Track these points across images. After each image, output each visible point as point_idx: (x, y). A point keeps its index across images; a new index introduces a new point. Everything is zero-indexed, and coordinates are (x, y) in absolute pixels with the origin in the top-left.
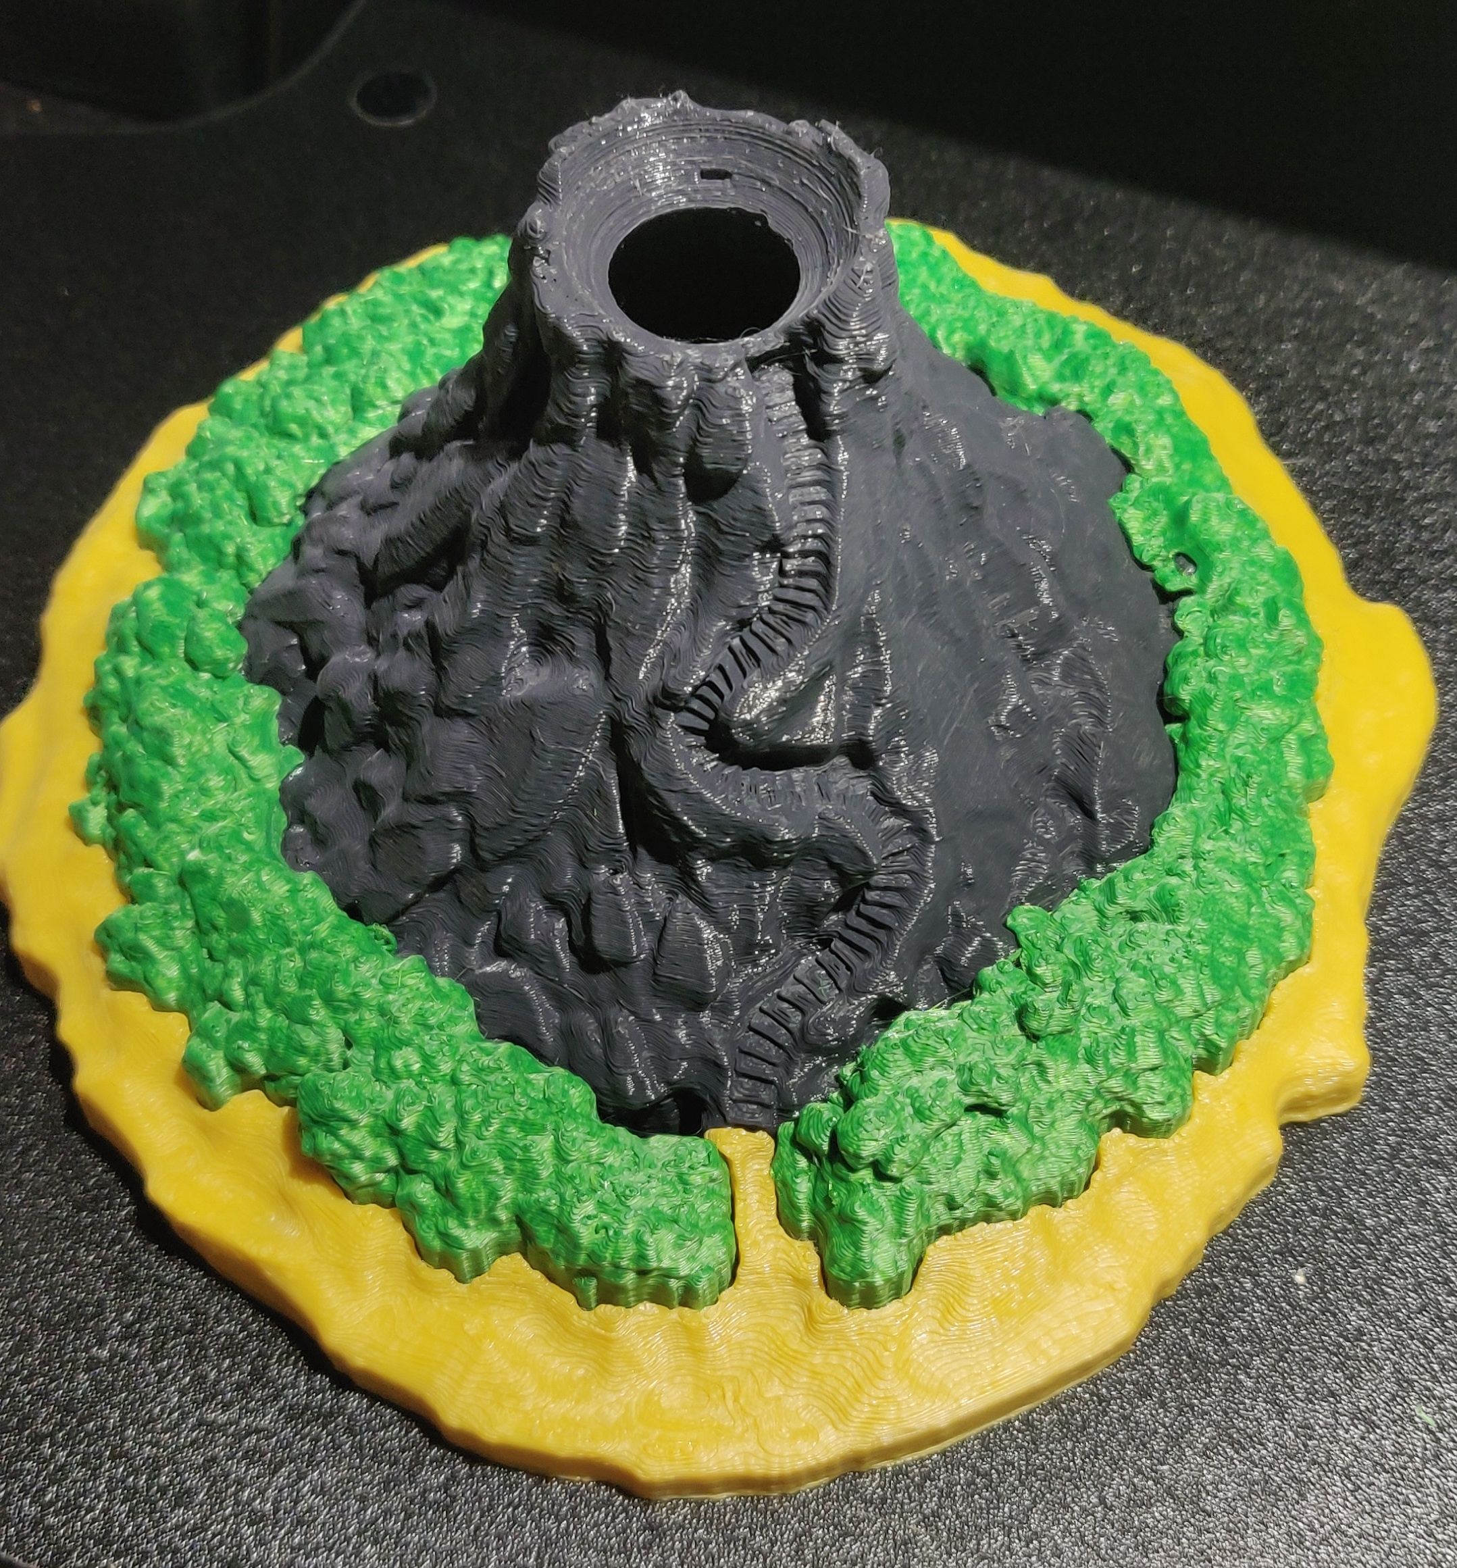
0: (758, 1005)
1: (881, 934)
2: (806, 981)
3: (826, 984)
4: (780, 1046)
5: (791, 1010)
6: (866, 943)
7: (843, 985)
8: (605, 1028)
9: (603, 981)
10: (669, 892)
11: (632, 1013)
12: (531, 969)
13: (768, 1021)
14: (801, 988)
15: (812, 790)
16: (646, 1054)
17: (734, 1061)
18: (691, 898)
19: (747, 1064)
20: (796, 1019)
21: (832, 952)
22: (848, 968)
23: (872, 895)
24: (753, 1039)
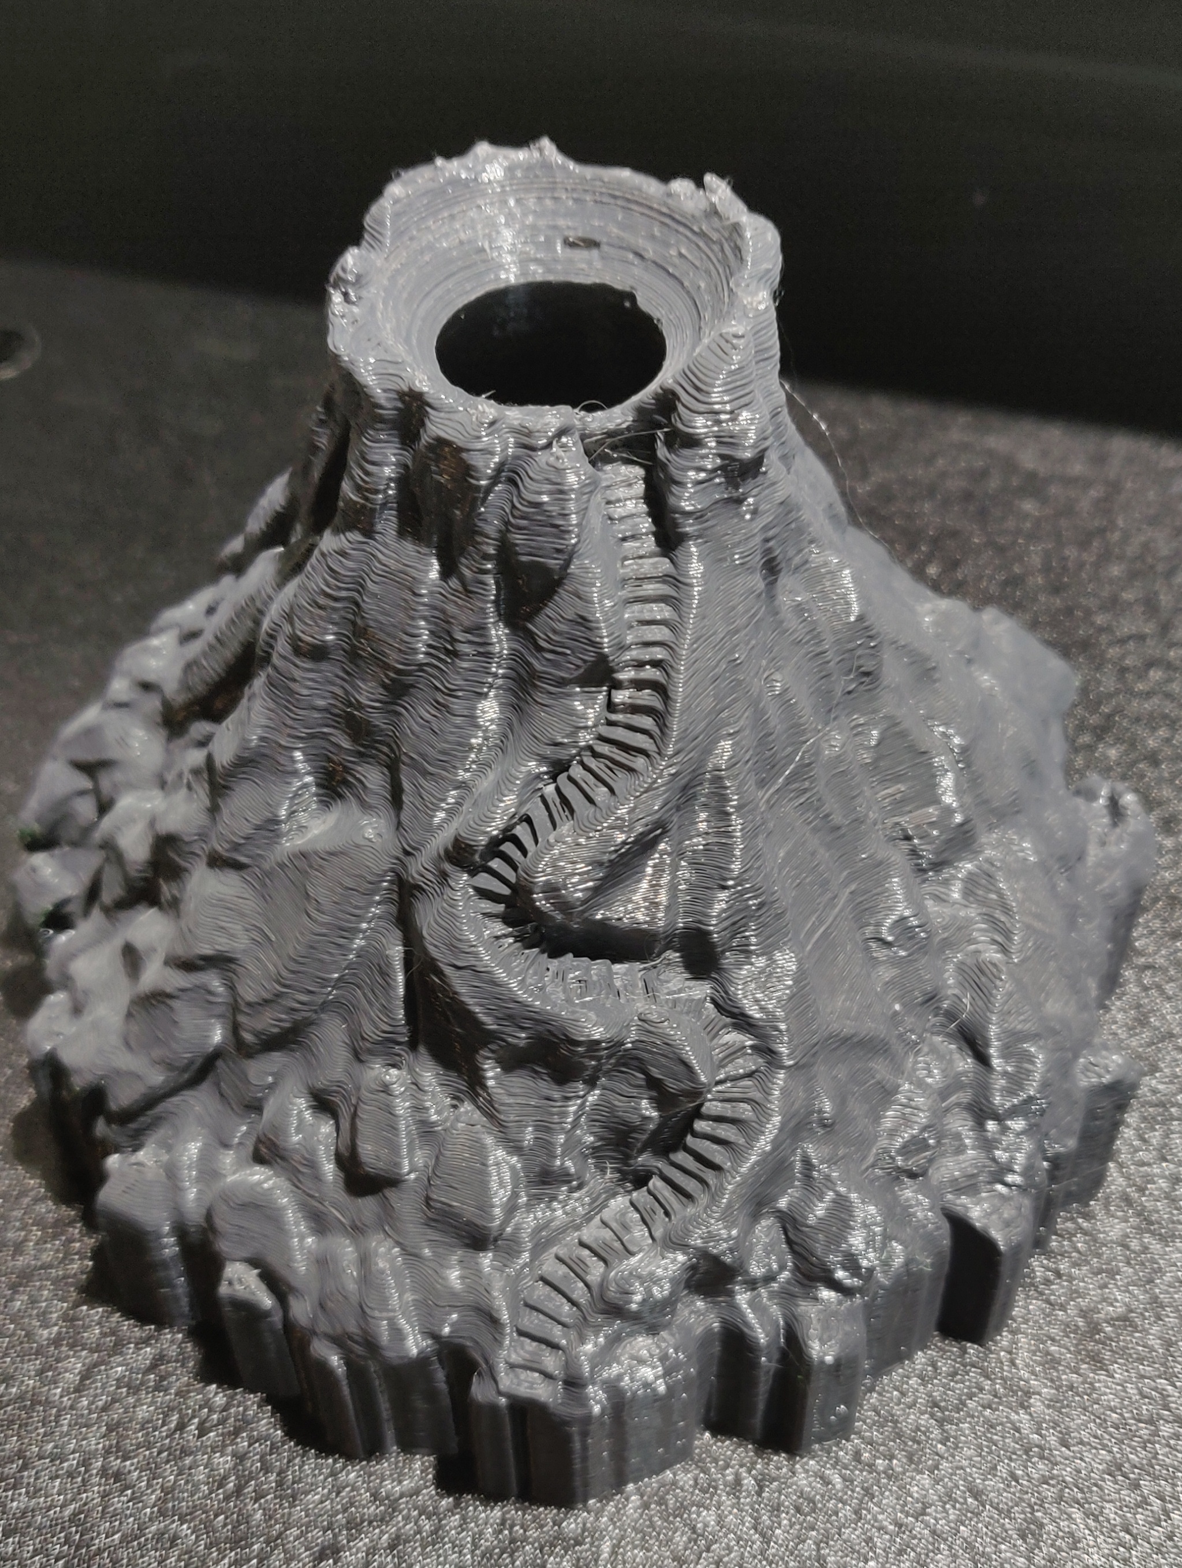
0: (554, 1249)
1: (709, 1176)
2: (614, 1225)
3: (639, 1232)
4: (573, 1303)
5: (592, 1261)
6: (690, 1185)
7: (658, 1233)
8: (364, 1261)
9: (368, 1205)
10: (455, 1098)
11: (398, 1244)
12: (290, 1180)
13: (563, 1270)
14: (607, 1234)
15: (634, 985)
16: (409, 1297)
17: (514, 1315)
18: (479, 1108)
19: (532, 1322)
20: (596, 1271)
21: (650, 1192)
22: (667, 1214)
23: (700, 1125)
24: (542, 1289)
